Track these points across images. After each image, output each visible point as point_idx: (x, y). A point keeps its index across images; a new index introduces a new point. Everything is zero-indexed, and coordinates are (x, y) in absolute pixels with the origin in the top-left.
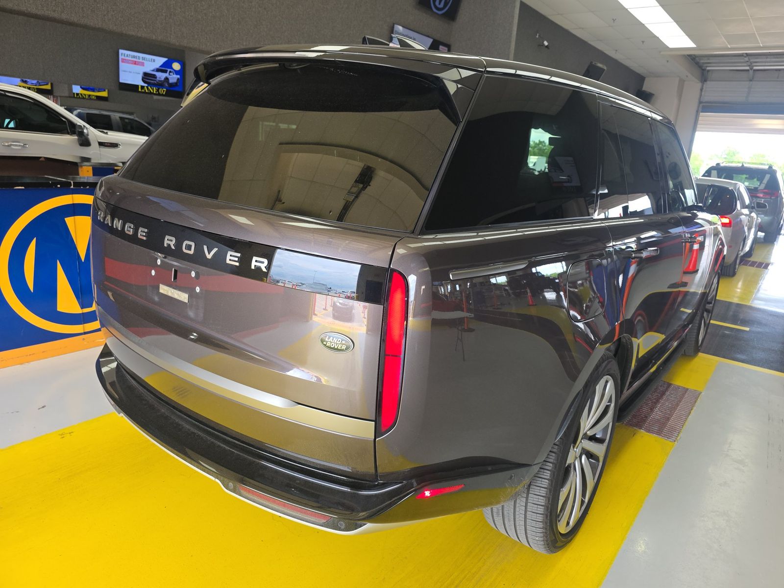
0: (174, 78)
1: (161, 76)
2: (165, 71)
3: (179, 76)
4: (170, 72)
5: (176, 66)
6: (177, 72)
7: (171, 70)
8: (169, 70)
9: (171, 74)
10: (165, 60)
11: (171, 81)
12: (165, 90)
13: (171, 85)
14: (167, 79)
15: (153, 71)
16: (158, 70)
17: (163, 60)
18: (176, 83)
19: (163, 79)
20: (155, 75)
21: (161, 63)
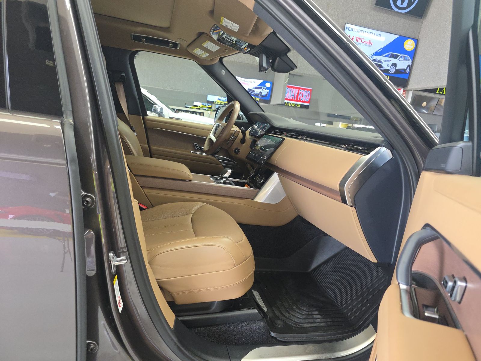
0: (265, 92)
1: (257, 91)
2: (260, 88)
3: (268, 91)
4: (264, 88)
5: (268, 85)
6: (268, 88)
7: (265, 87)
8: (263, 87)
9: (264, 89)
10: (262, 81)
11: (263, 94)
12: (259, 98)
13: (263, 96)
14: (261, 92)
15: (253, 88)
16: (256, 88)
17: (260, 81)
18: (266, 95)
19: (258, 93)
20: (254, 90)
21: (259, 83)
